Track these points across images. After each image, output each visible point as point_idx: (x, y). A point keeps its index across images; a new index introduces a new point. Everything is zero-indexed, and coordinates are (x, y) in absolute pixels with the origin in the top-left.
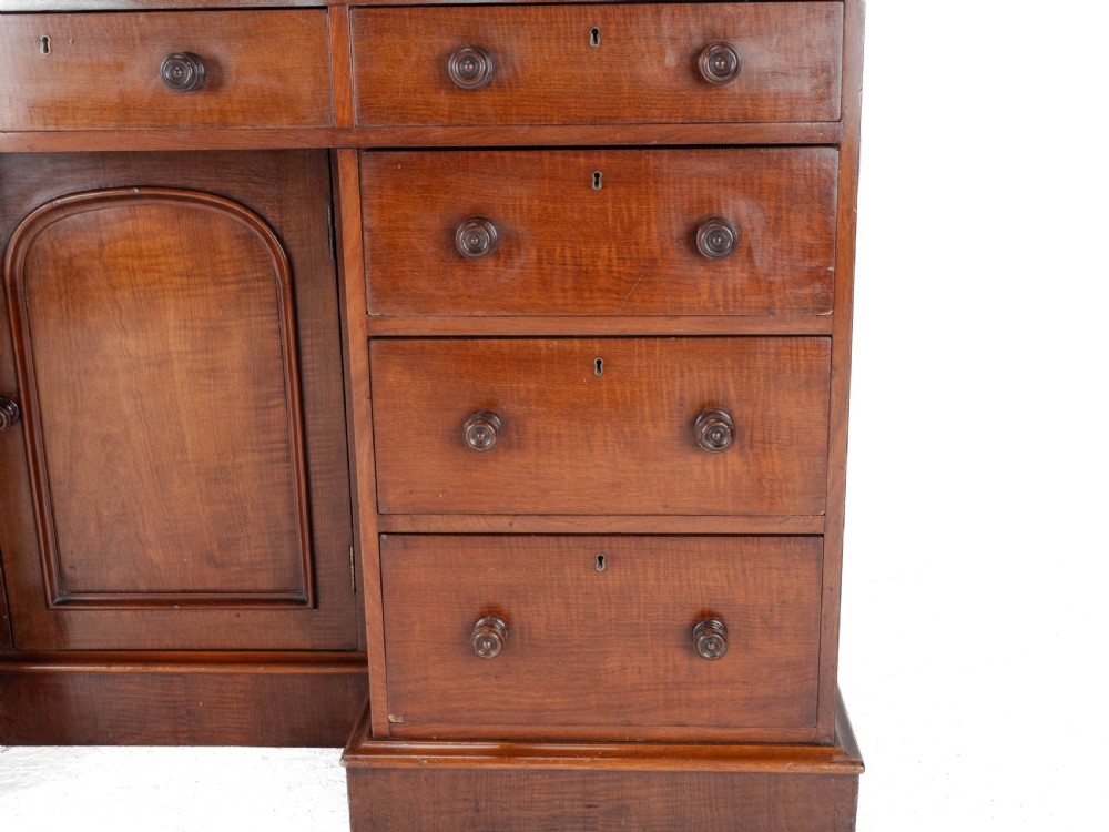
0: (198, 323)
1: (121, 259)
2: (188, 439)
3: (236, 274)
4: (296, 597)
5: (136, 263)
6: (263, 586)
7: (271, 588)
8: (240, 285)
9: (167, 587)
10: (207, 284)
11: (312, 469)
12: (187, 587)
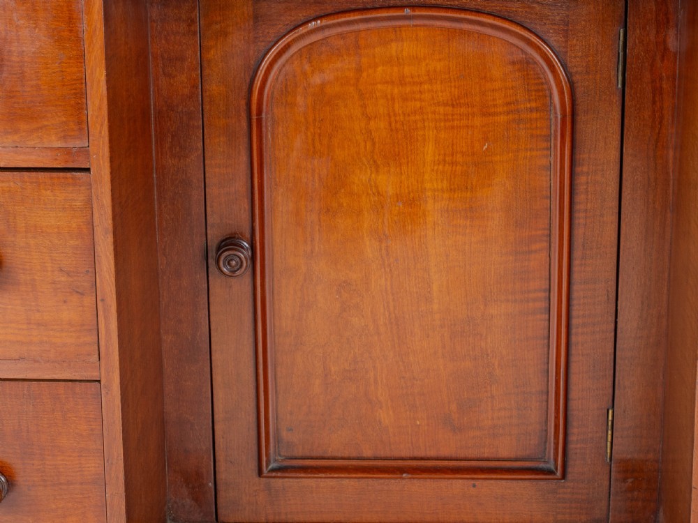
0: (459, 158)
1: (379, 87)
2: (435, 287)
3: (508, 104)
4: (542, 465)
5: (396, 91)
6: (504, 453)
7: (513, 455)
8: (511, 117)
9: (396, 454)
10: (473, 115)
11: (574, 321)
12: (417, 454)
